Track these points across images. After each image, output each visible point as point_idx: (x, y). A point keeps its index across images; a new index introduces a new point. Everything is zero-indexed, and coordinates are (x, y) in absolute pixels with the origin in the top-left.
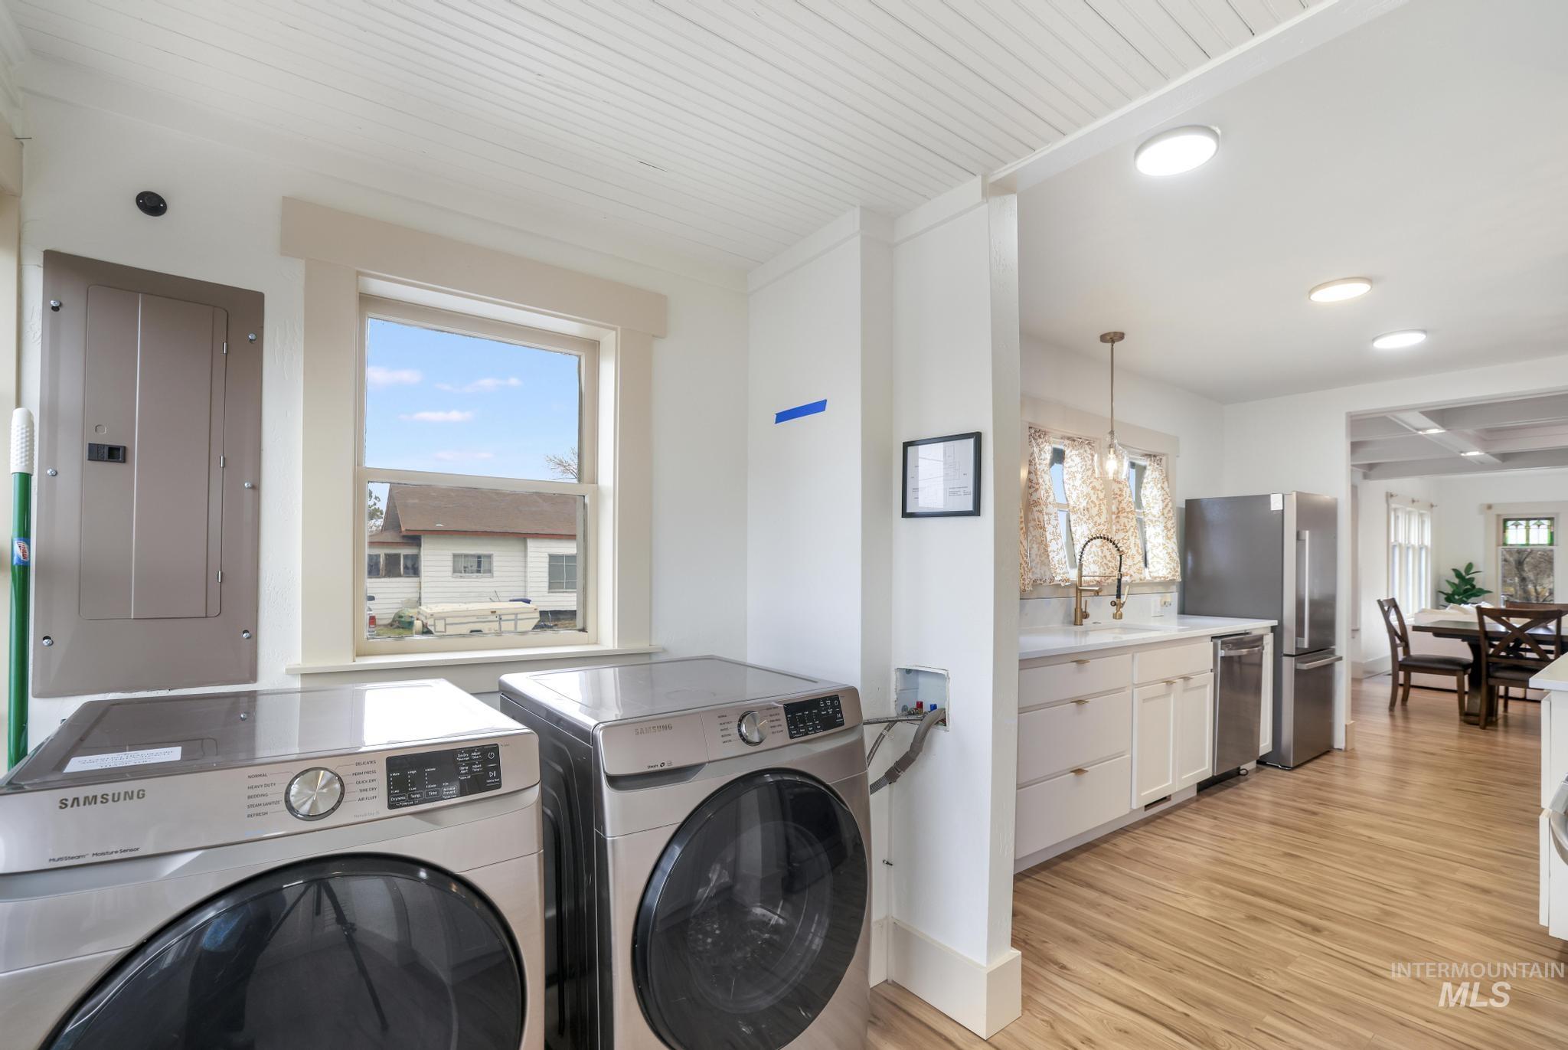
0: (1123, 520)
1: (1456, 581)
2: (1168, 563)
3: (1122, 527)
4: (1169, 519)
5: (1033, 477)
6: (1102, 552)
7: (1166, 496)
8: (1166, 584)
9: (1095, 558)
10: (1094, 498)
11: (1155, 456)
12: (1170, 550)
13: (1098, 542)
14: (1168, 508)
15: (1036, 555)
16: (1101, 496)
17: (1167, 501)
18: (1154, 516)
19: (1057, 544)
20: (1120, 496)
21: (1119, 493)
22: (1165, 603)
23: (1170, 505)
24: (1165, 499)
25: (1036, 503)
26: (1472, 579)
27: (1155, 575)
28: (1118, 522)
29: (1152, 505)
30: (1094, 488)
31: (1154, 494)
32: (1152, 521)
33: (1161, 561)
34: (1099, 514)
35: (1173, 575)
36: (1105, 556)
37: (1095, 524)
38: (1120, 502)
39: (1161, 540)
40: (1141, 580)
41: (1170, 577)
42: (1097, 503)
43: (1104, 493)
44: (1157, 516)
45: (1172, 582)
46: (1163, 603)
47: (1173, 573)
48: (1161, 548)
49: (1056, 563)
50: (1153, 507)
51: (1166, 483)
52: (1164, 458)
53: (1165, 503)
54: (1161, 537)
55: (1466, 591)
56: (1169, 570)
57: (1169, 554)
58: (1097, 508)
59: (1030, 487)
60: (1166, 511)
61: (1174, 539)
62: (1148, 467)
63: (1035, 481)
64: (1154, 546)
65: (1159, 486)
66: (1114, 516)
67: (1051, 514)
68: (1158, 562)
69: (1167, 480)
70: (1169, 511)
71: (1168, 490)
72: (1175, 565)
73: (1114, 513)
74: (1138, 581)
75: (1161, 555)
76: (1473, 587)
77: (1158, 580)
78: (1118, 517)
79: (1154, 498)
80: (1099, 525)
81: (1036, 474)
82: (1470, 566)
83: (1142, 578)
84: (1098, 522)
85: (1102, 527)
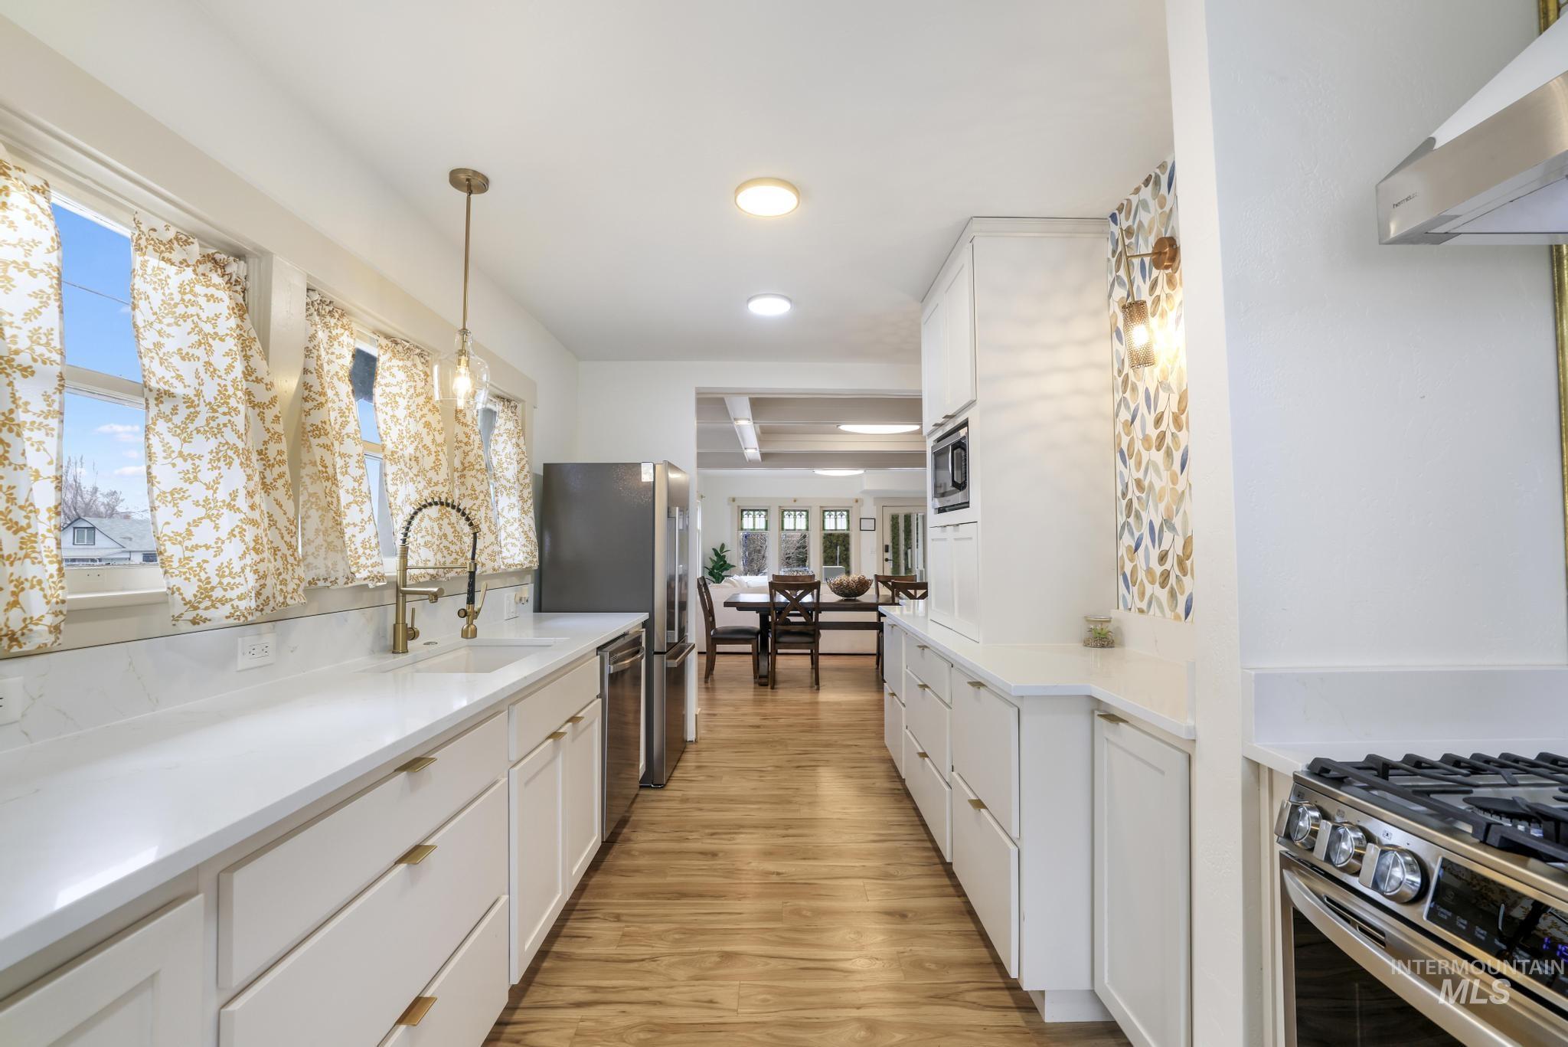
0: (469, 481)
1: (715, 558)
2: (524, 545)
3: (470, 492)
4: (524, 486)
5: (312, 379)
6: (440, 529)
7: (522, 456)
8: (521, 573)
9: (429, 538)
10: (428, 441)
11: (508, 401)
12: (526, 528)
13: (433, 511)
14: (525, 472)
15: (317, 530)
16: (440, 439)
17: (523, 462)
18: (509, 481)
19: (361, 511)
20: (466, 444)
21: (466, 440)
22: (521, 600)
23: (527, 468)
24: (521, 459)
25: (319, 431)
26: (724, 556)
27: (510, 561)
28: (463, 483)
29: (505, 466)
30: (427, 425)
31: (507, 451)
32: (505, 487)
33: (517, 543)
34: (436, 468)
35: (530, 562)
36: (445, 535)
37: (429, 482)
38: (466, 454)
39: (516, 513)
40: (494, 570)
41: (527, 565)
42: (433, 448)
43: (443, 435)
44: (512, 481)
45: (528, 570)
46: (518, 599)
47: (530, 559)
48: (516, 525)
49: (359, 546)
50: (507, 469)
51: (522, 438)
52: (520, 406)
53: (521, 465)
54: (516, 509)
55: (722, 566)
56: (525, 555)
57: (525, 533)
58: (433, 458)
59: (305, 399)
60: (521, 476)
61: (532, 514)
62: (501, 415)
63: (317, 388)
64: (508, 521)
65: (514, 441)
66: (456, 475)
67: (350, 456)
68: (513, 545)
69: (524, 435)
70: (526, 475)
71: (524, 448)
72: (533, 548)
73: (456, 470)
74: (490, 572)
75: (517, 535)
76: (725, 562)
77: (513, 569)
78: (463, 476)
79: (508, 456)
80: (436, 484)
81: (320, 377)
82: (723, 546)
83: (496, 567)
84: (434, 480)
85: (439, 488)
